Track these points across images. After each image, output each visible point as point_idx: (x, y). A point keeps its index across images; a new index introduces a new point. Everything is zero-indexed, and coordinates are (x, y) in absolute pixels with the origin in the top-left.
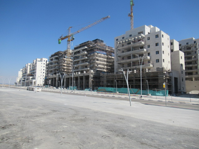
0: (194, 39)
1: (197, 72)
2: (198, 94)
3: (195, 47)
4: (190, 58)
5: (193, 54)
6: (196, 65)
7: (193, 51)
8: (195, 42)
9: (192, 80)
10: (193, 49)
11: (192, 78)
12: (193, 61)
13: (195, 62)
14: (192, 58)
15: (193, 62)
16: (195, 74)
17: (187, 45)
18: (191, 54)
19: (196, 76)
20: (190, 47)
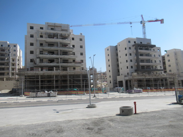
0: (8, 43)
1: (8, 73)
2: (7, 92)
3: (9, 50)
4: (3, 59)
5: (6, 56)
6: (8, 66)
7: (6, 53)
8: (9, 46)
9: (3, 80)
10: (6, 51)
11: (4, 78)
12: (6, 62)
13: (8, 64)
14: (5, 60)
15: (5, 64)
16: (7, 74)
17: (2, 47)
18: (4, 56)
19: (7, 76)
20: (4, 49)
